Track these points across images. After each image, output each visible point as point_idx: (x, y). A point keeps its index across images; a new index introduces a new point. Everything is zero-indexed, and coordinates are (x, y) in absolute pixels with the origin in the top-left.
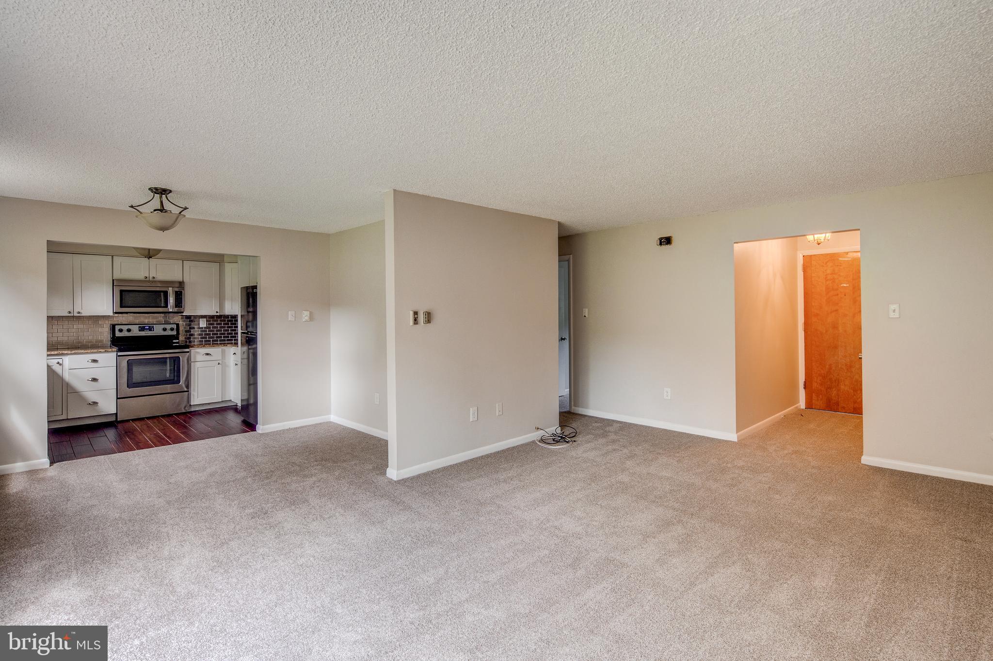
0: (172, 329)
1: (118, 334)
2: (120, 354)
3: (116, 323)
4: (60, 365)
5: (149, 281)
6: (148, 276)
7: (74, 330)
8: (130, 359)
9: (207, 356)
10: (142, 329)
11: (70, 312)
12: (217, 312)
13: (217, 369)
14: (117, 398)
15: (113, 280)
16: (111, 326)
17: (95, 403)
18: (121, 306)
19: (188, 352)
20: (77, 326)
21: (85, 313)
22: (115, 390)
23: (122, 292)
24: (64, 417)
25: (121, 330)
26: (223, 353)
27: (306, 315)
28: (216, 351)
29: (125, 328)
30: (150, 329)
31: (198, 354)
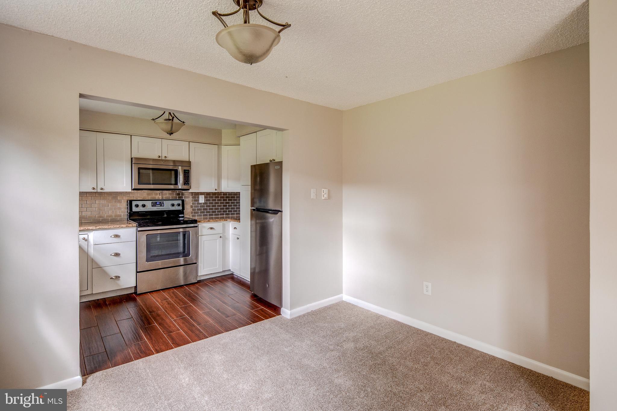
0: (179, 205)
1: (135, 209)
2: (140, 229)
3: (132, 199)
4: (86, 240)
5: (162, 160)
6: (160, 155)
7: (96, 206)
8: (148, 233)
9: (211, 230)
10: (154, 205)
11: (94, 189)
12: (216, 190)
13: (219, 242)
14: (137, 272)
15: (132, 158)
16: (129, 202)
17: (118, 277)
18: (139, 184)
19: (197, 227)
20: (99, 202)
21: (106, 190)
22: (135, 263)
23: (139, 169)
24: (89, 292)
25: (137, 206)
26: (224, 226)
27: (324, 194)
28: (218, 225)
29: (140, 203)
30: (161, 204)
31: (204, 227)
